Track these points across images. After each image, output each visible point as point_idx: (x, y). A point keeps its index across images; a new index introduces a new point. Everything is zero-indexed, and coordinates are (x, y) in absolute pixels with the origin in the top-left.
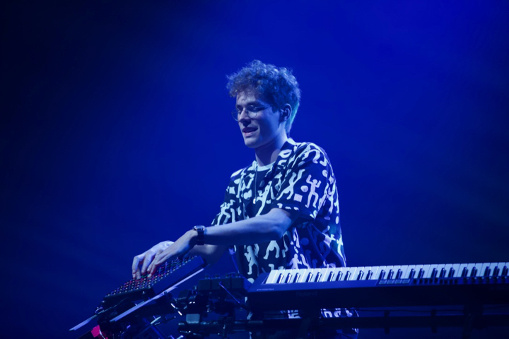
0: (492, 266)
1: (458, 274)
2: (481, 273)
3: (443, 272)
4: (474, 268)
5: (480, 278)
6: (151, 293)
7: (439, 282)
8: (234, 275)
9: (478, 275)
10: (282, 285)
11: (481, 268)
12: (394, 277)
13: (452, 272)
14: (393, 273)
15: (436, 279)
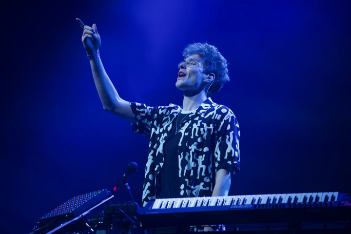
0: (308, 195)
1: (285, 201)
2: (300, 200)
3: (275, 200)
4: (296, 197)
5: (300, 203)
6: (72, 216)
7: (271, 206)
8: (130, 203)
9: (298, 201)
10: (163, 209)
11: (301, 197)
12: (241, 203)
13: (281, 199)
14: (240, 200)
15: (270, 205)
